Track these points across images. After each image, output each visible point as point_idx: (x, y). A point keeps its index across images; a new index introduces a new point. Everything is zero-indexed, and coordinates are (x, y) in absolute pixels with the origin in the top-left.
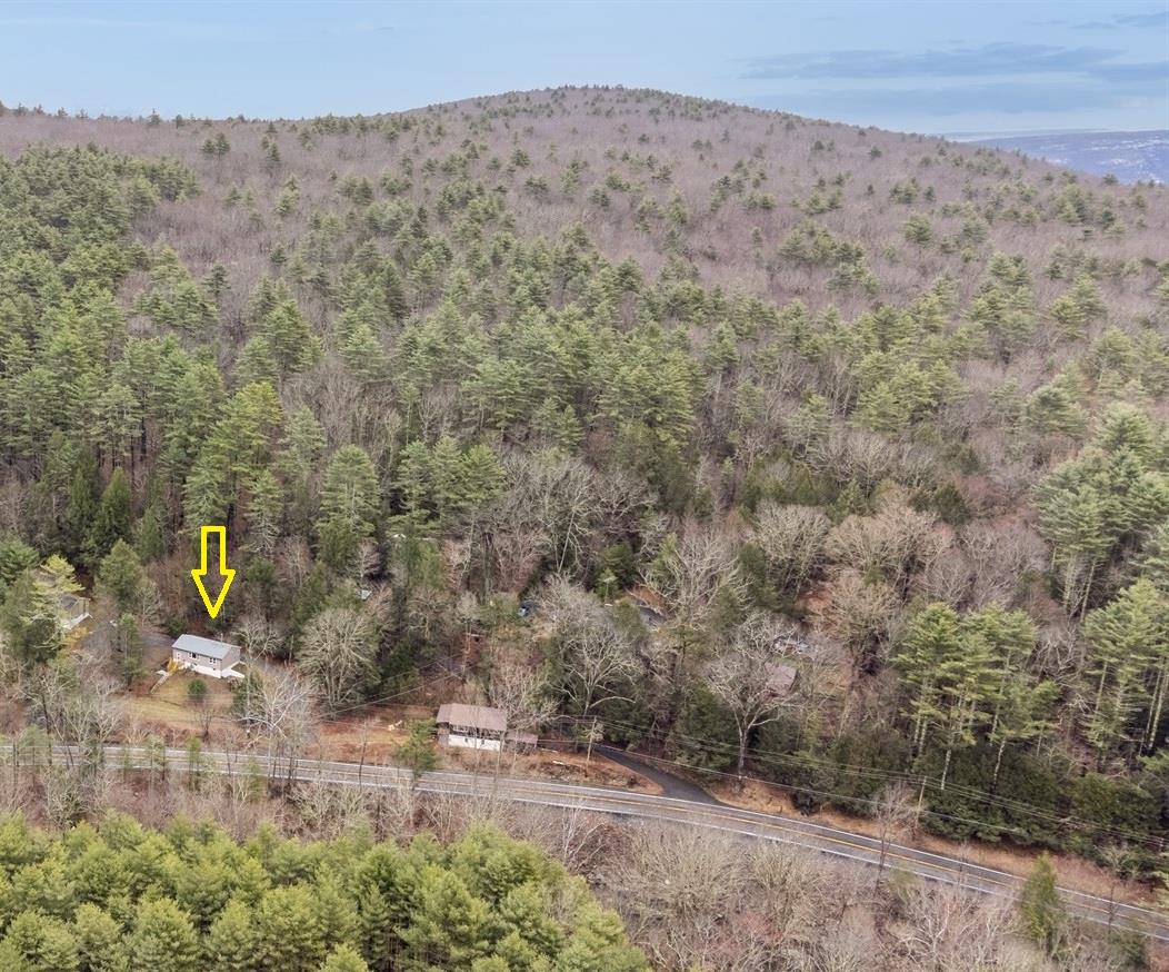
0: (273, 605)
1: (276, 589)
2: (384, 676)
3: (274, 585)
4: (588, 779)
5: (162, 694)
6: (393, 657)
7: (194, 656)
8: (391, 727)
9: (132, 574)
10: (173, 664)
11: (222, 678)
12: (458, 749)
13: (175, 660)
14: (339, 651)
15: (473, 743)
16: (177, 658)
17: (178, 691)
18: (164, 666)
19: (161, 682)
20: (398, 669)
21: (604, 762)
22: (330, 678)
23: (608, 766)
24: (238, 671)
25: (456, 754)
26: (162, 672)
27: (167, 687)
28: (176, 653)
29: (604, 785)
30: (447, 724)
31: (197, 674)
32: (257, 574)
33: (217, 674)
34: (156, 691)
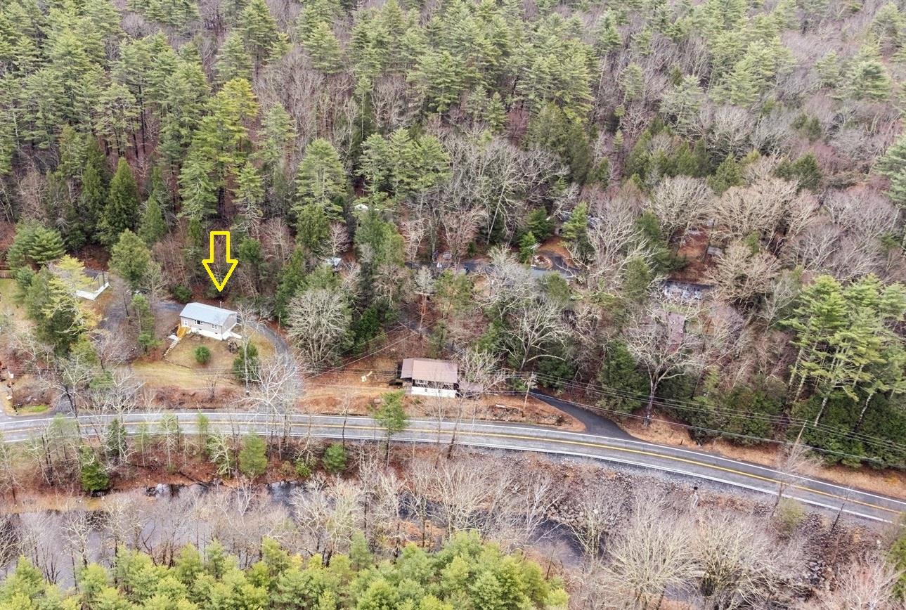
0: (262, 278)
1: (263, 265)
2: (356, 339)
3: (260, 260)
4: (524, 419)
5: (174, 358)
6: (363, 320)
7: (199, 322)
8: (364, 378)
9: (140, 259)
10: (182, 329)
11: (223, 340)
12: (418, 397)
13: (183, 326)
14: (319, 324)
15: (432, 392)
16: (185, 324)
17: (187, 354)
18: (175, 331)
19: (172, 346)
20: (368, 329)
21: (537, 403)
22: (313, 346)
23: (540, 406)
24: (235, 332)
25: (418, 401)
26: (173, 337)
27: (178, 350)
28: (183, 321)
29: (538, 424)
30: (410, 379)
31: (202, 337)
32: (247, 252)
33: (219, 337)
34: (169, 355)
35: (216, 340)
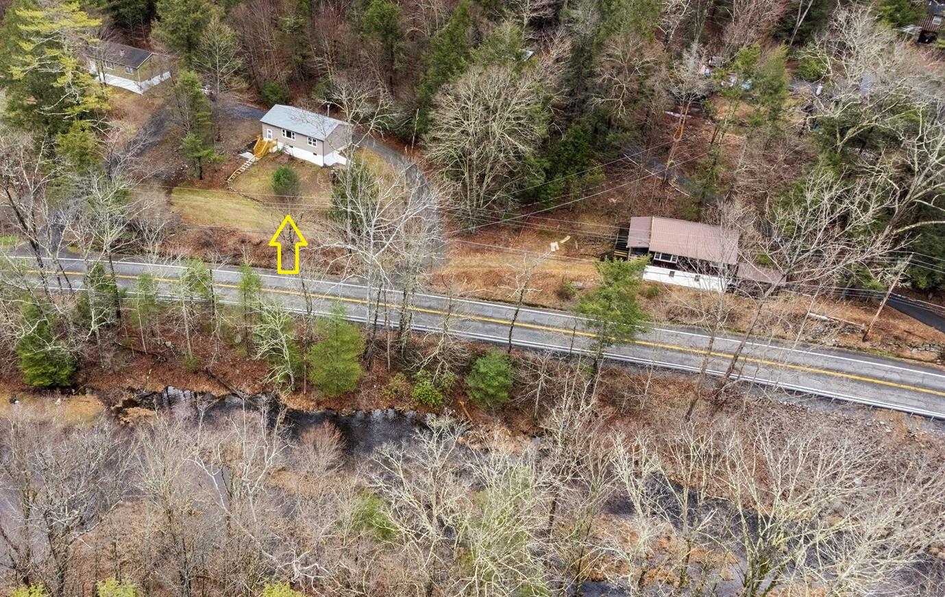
0: (397, 66)
1: (402, 44)
2: (550, 174)
3: (399, 37)
4: (867, 345)
5: (242, 185)
6: (564, 144)
7: (289, 134)
8: (554, 246)
9: (198, 15)
10: (262, 144)
11: (325, 166)
12: (655, 284)
13: (266, 139)
14: (487, 135)
15: (683, 279)
16: (268, 136)
17: (261, 183)
18: (250, 147)
19: (243, 168)
20: (571, 162)
21: (894, 317)
22: (471, 177)
23: (902, 325)
24: (347, 156)
25: (654, 292)
26: (247, 155)
27: (251, 175)
28: (267, 131)
30: (644, 251)
31: (292, 159)
32: (377, 21)
33: (318, 161)
34: (235, 180)
35: (313, 165)
